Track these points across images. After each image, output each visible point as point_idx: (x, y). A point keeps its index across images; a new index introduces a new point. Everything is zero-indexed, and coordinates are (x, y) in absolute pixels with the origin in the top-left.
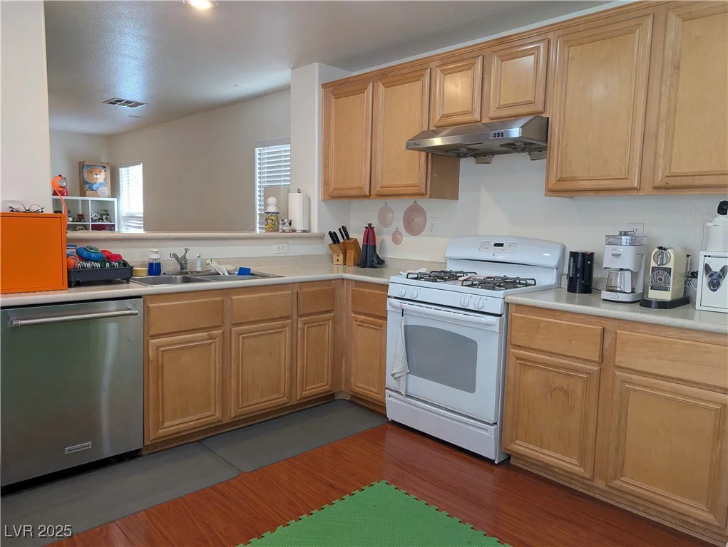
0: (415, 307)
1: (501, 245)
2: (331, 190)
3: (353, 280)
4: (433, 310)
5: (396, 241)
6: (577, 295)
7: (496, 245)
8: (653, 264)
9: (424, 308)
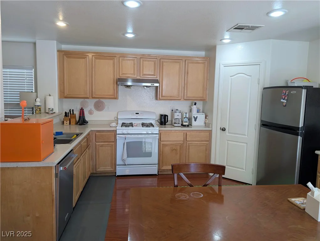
0: (129, 136)
1: (138, 114)
2: (66, 95)
3: (95, 131)
4: (136, 136)
5: (91, 113)
6: (163, 126)
7: (136, 113)
8: (184, 117)
9: (133, 136)
